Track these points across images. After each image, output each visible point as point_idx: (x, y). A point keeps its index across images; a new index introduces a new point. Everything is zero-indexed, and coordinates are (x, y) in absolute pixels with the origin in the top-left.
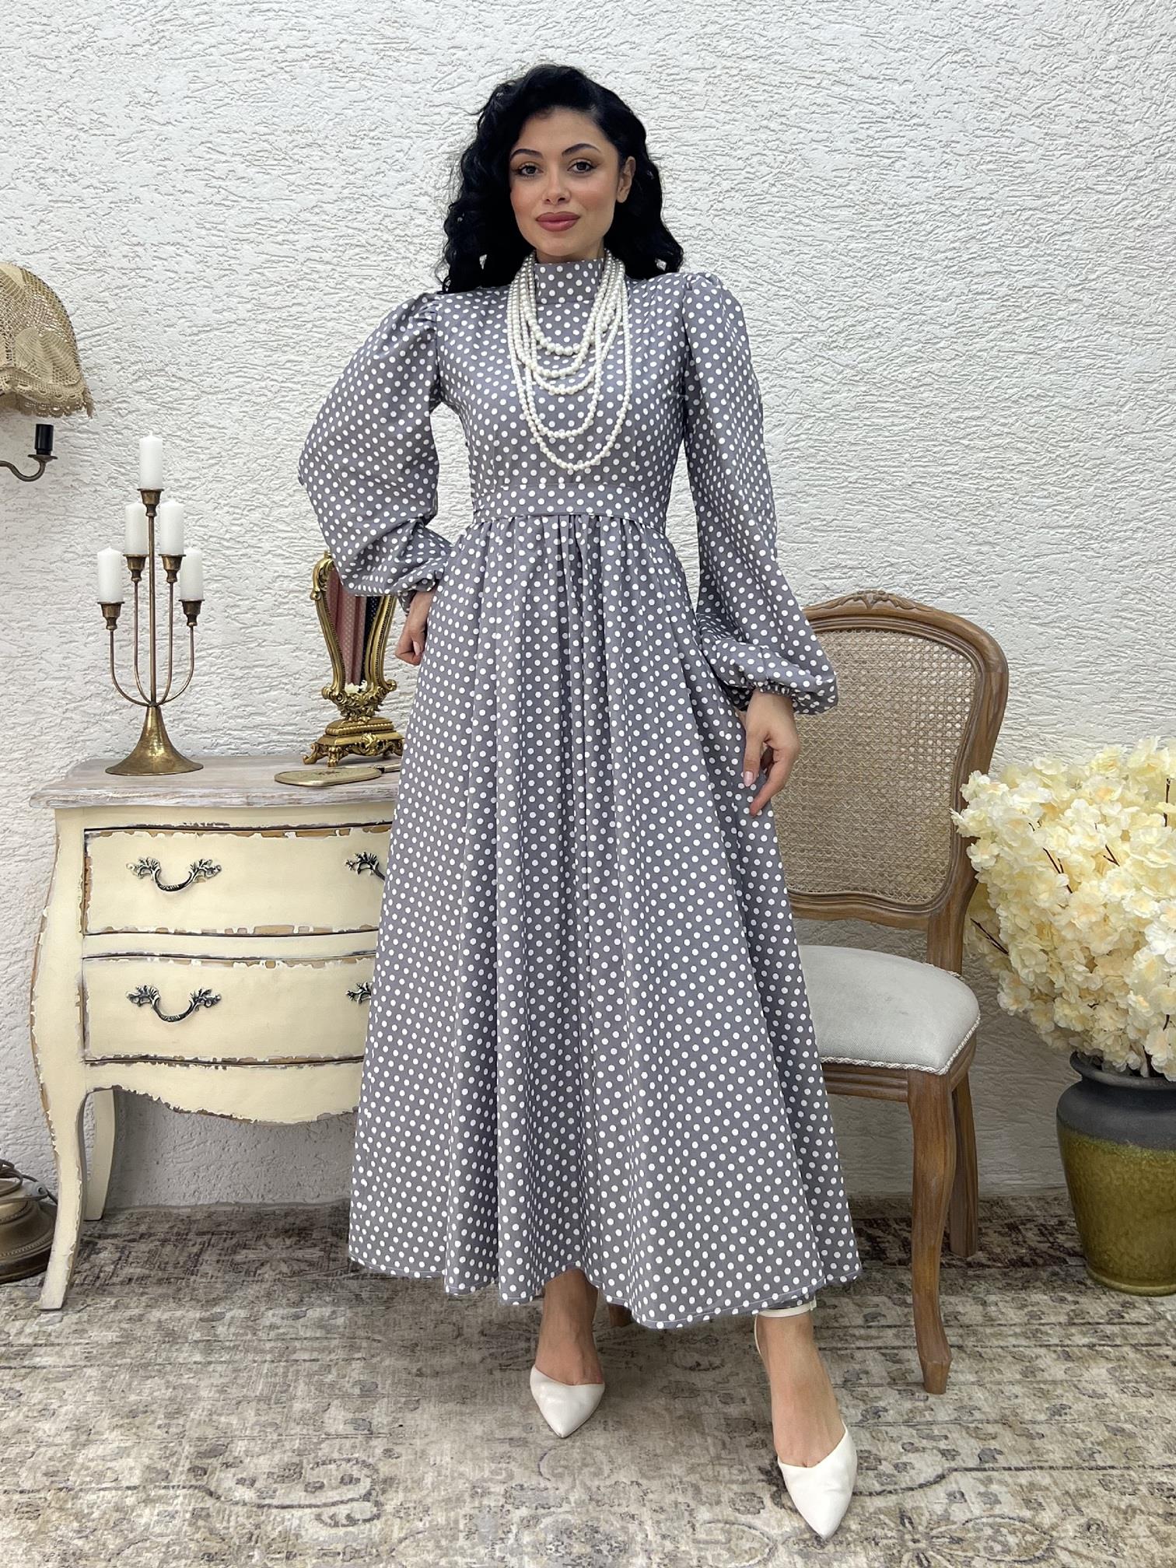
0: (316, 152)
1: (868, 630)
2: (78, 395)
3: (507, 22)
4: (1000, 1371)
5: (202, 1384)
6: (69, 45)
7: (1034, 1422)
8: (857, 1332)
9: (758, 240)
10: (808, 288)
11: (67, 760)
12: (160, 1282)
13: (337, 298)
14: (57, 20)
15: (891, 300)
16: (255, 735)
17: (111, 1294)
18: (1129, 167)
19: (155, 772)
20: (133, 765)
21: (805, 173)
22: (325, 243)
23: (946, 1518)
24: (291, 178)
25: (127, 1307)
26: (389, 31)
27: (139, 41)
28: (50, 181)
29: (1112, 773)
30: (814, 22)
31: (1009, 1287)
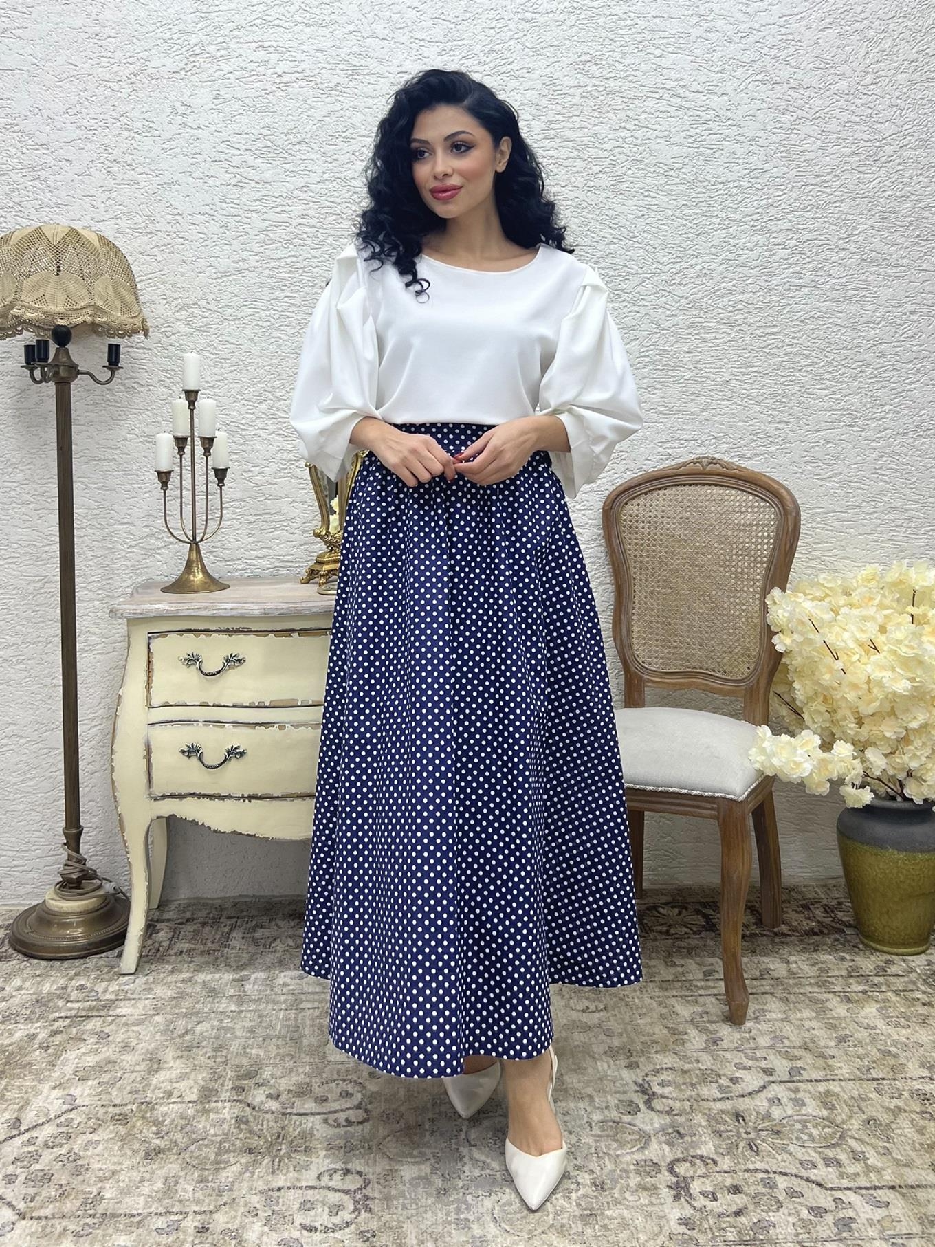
0: (304, 147)
1: (704, 484)
2: (139, 324)
3: (439, 54)
4: (801, 1012)
5: (237, 1026)
6: (127, 73)
7: (827, 1047)
8: (699, 984)
9: (620, 209)
10: (656, 242)
11: (130, 582)
12: (202, 953)
13: (320, 251)
14: (119, 55)
15: (713, 250)
16: (264, 563)
17: (168, 962)
18: (882, 154)
19: (196, 592)
20: (179, 586)
21: (652, 160)
23: (767, 1116)
24: (287, 166)
25: (181, 972)
26: (355, 61)
27: (178, 69)
28: (115, 169)
29: (873, 584)
30: (658, 52)
31: (804, 950)
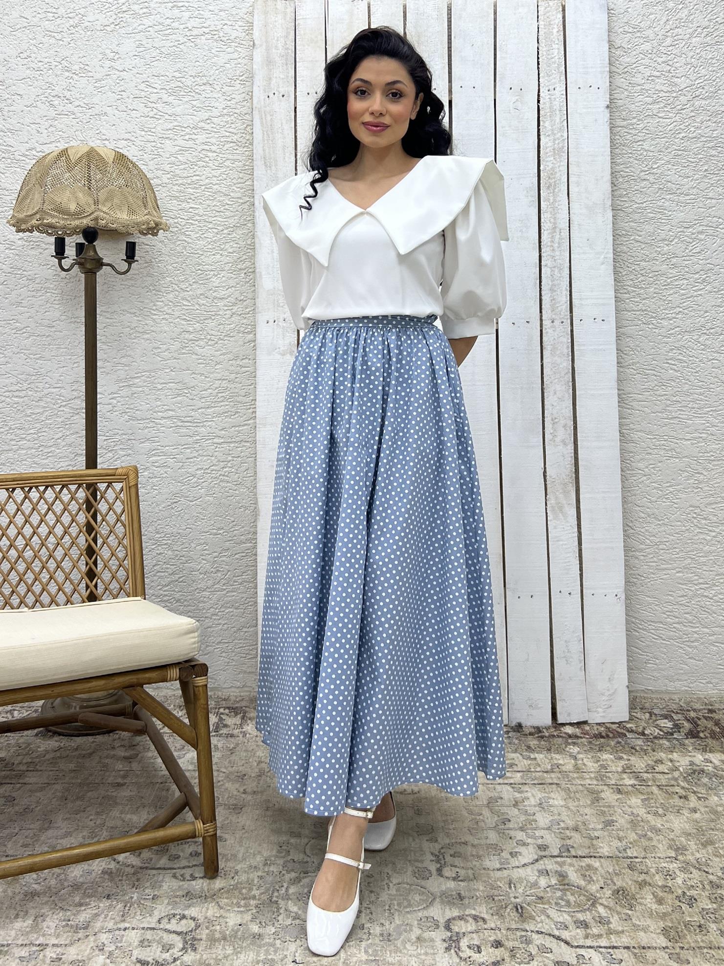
0: (208, 87)
4: (579, 800)
6: (68, 25)
7: (594, 829)
13: (219, 172)
14: (62, 11)
18: (678, 102)
22: (213, 140)
23: (535, 885)
24: (194, 103)
27: (108, 23)
28: (56, 103)
31: (591, 750)
